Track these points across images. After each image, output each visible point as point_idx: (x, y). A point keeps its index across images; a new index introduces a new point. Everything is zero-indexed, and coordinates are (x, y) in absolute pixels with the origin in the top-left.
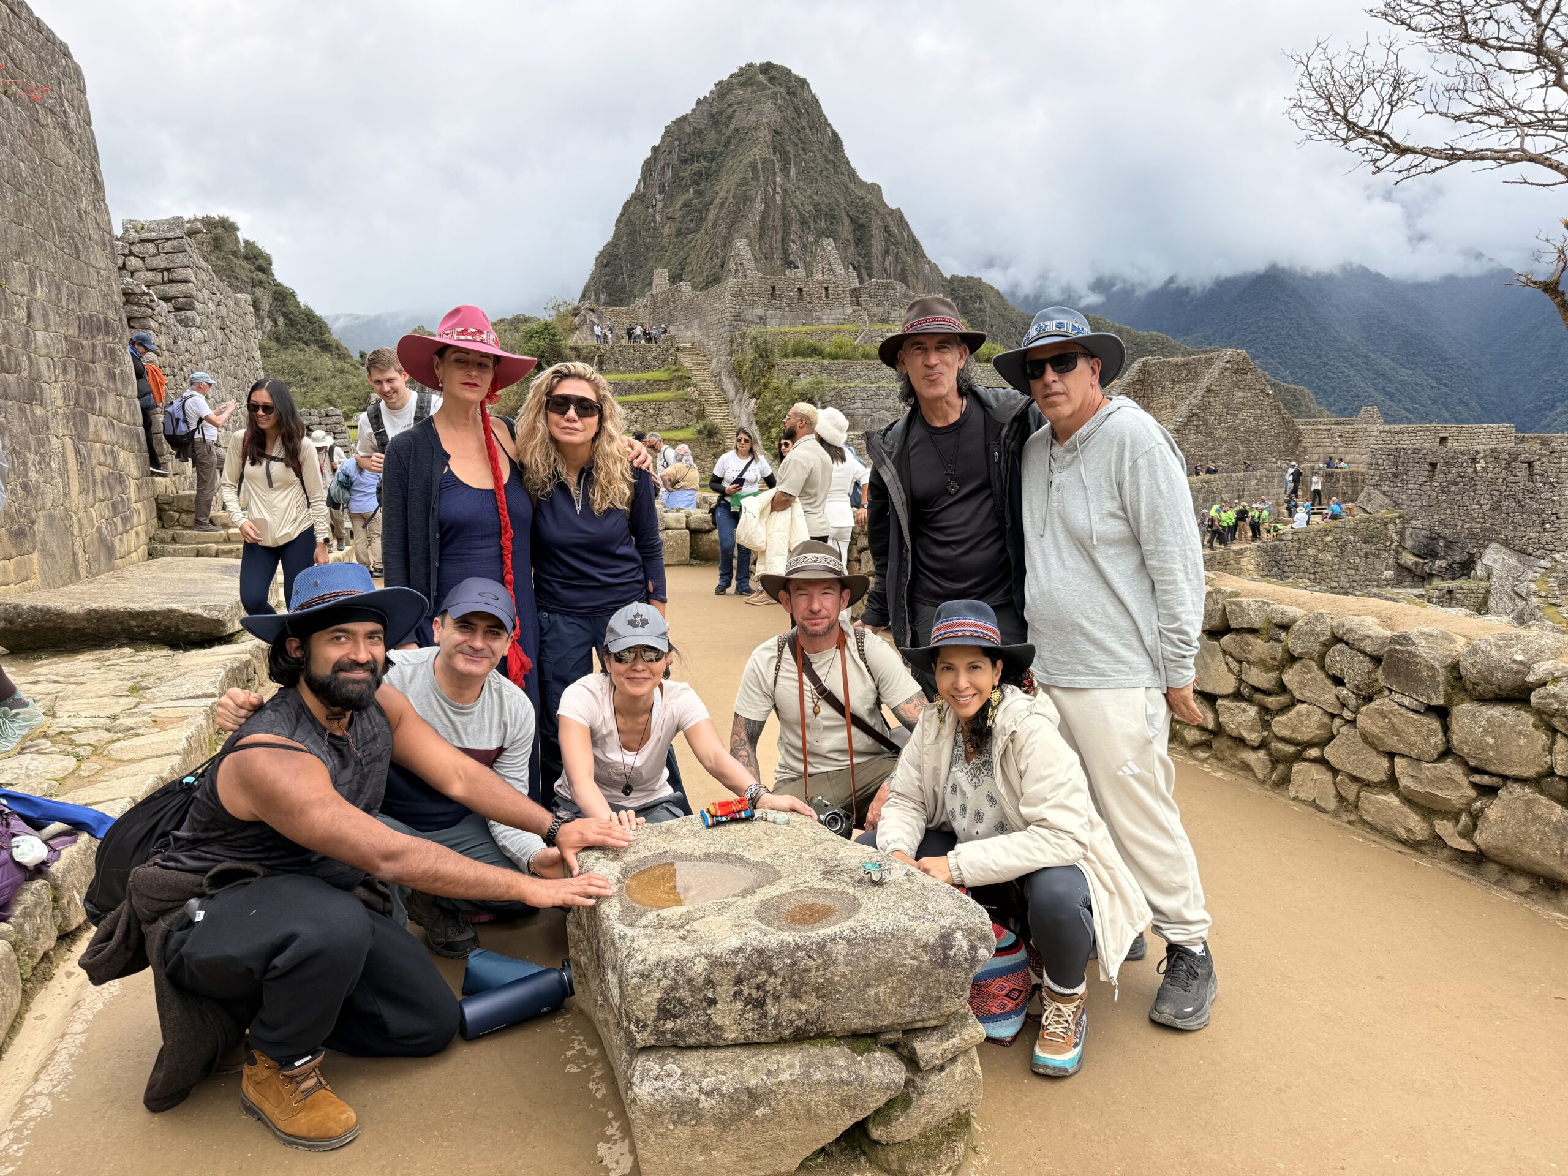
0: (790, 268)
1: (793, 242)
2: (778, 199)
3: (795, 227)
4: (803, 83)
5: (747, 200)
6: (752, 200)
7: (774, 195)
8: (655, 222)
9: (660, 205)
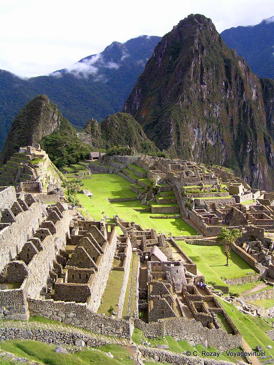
0: (203, 84)
1: (204, 76)
2: (200, 63)
3: (205, 71)
4: (209, 20)
5: (189, 64)
6: (191, 64)
7: (198, 62)
8: (158, 67)
9: (160, 61)
